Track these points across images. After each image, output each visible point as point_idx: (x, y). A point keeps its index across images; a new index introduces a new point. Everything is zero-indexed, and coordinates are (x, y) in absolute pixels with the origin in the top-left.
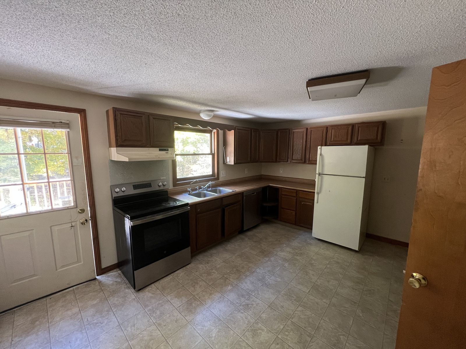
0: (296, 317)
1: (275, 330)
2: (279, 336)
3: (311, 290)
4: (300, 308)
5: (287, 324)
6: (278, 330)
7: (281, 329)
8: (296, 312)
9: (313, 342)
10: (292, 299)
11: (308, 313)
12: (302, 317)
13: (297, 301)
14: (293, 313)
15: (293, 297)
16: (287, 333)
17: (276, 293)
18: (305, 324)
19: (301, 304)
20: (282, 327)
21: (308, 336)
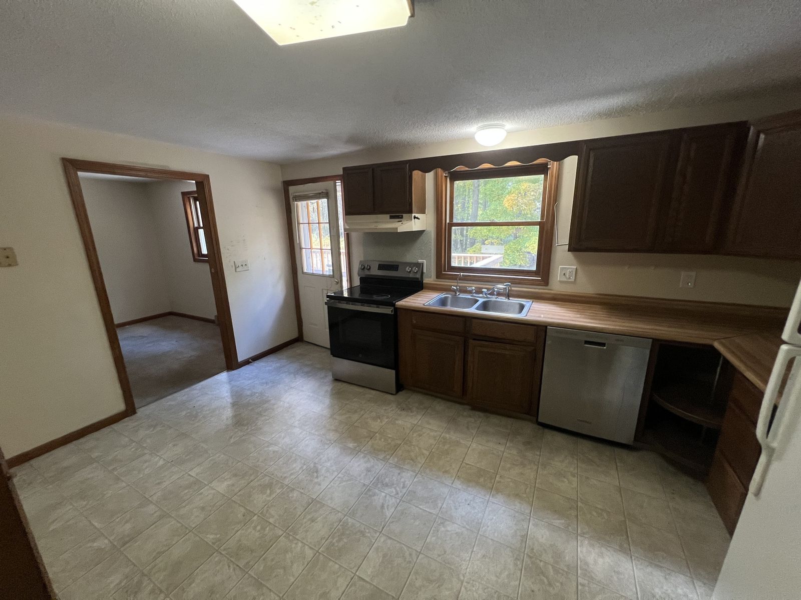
0: (290, 545)
1: (267, 510)
2: (255, 517)
3: (368, 586)
4: (309, 553)
5: (276, 528)
6: (267, 515)
7: (268, 520)
8: (300, 544)
9: (234, 570)
10: (333, 538)
11: (297, 569)
12: (289, 555)
13: (327, 549)
14: (298, 540)
15: (338, 541)
16: (259, 528)
17: (346, 509)
18: (272, 560)
19: (321, 556)
20: (271, 520)
21: (248, 563)
